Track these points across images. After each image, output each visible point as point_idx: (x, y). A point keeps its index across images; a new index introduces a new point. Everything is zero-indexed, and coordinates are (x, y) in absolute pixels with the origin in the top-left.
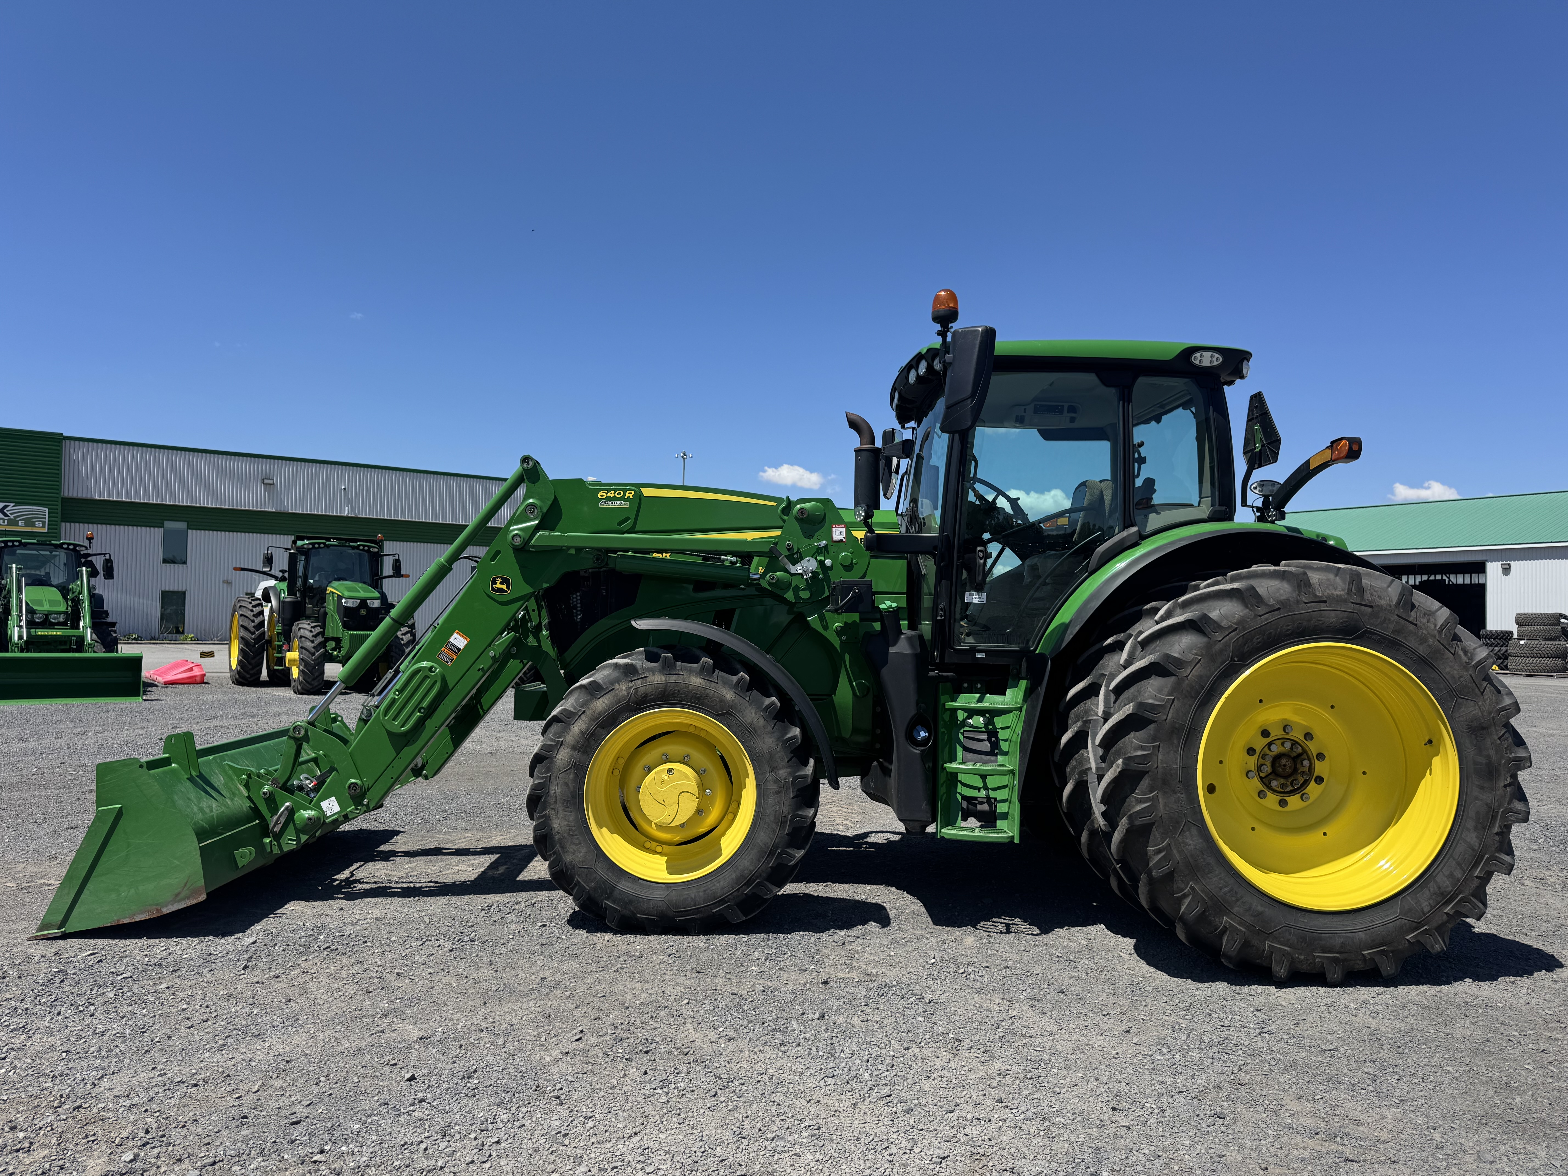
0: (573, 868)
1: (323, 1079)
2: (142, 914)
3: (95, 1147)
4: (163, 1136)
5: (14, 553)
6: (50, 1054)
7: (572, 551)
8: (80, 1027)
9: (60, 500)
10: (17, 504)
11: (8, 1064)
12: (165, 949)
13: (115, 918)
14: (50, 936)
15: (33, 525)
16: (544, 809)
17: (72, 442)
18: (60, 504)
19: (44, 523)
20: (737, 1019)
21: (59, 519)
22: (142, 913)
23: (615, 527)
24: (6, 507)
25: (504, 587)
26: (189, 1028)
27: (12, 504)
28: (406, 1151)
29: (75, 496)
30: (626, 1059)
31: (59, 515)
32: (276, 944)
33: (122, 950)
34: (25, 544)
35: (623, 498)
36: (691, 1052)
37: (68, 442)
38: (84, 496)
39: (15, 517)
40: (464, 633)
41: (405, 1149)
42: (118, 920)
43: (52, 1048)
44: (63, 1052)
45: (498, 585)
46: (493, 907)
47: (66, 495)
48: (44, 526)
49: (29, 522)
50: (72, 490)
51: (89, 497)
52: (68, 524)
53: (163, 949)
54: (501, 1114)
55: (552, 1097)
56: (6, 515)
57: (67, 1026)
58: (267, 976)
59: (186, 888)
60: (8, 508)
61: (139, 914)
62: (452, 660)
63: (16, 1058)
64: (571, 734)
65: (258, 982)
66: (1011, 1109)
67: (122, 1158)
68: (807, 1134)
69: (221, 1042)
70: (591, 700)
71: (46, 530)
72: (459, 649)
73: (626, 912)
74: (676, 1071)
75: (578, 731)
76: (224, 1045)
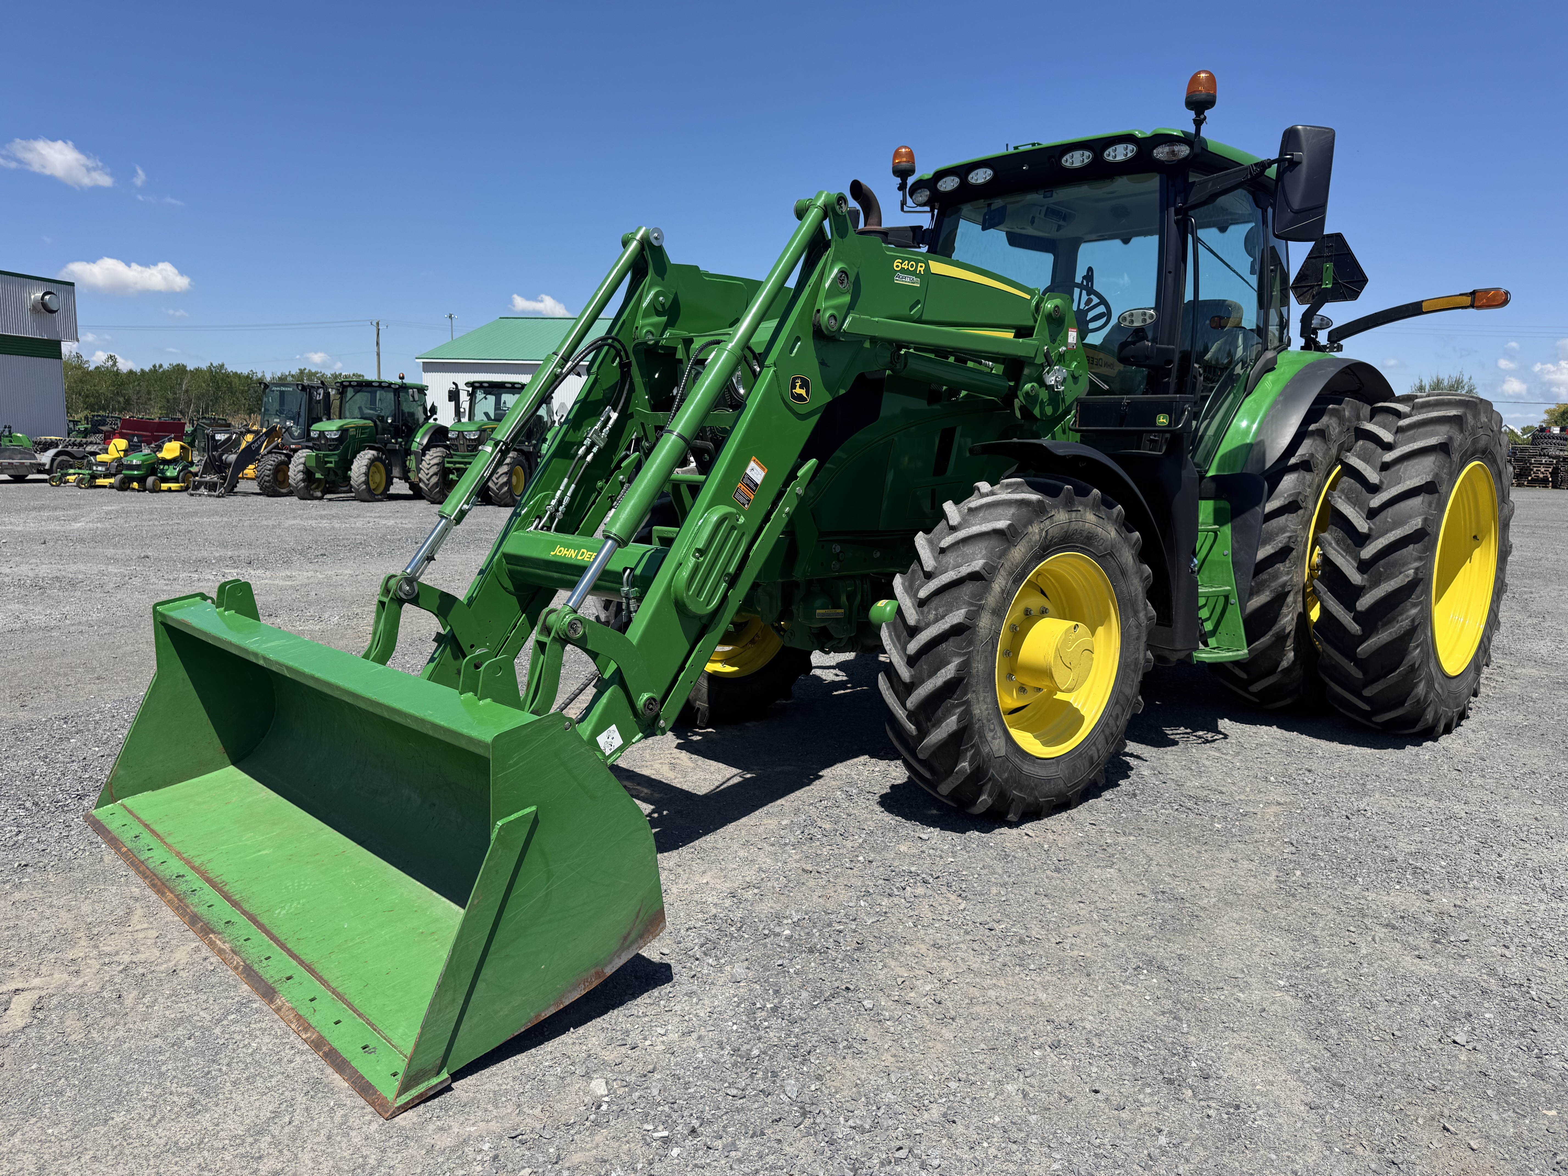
0: (990, 760)
2: (574, 989)
7: (867, 345)
13: (532, 1014)
14: (432, 1093)
16: (965, 694)
22: (575, 987)
23: (905, 312)
25: (803, 392)
35: (914, 273)
40: (763, 462)
42: (537, 1017)
45: (798, 390)
59: (638, 921)
61: (570, 992)
62: (749, 501)
64: (993, 594)
70: (1009, 548)
72: (756, 485)
73: (1030, 799)
75: (999, 589)
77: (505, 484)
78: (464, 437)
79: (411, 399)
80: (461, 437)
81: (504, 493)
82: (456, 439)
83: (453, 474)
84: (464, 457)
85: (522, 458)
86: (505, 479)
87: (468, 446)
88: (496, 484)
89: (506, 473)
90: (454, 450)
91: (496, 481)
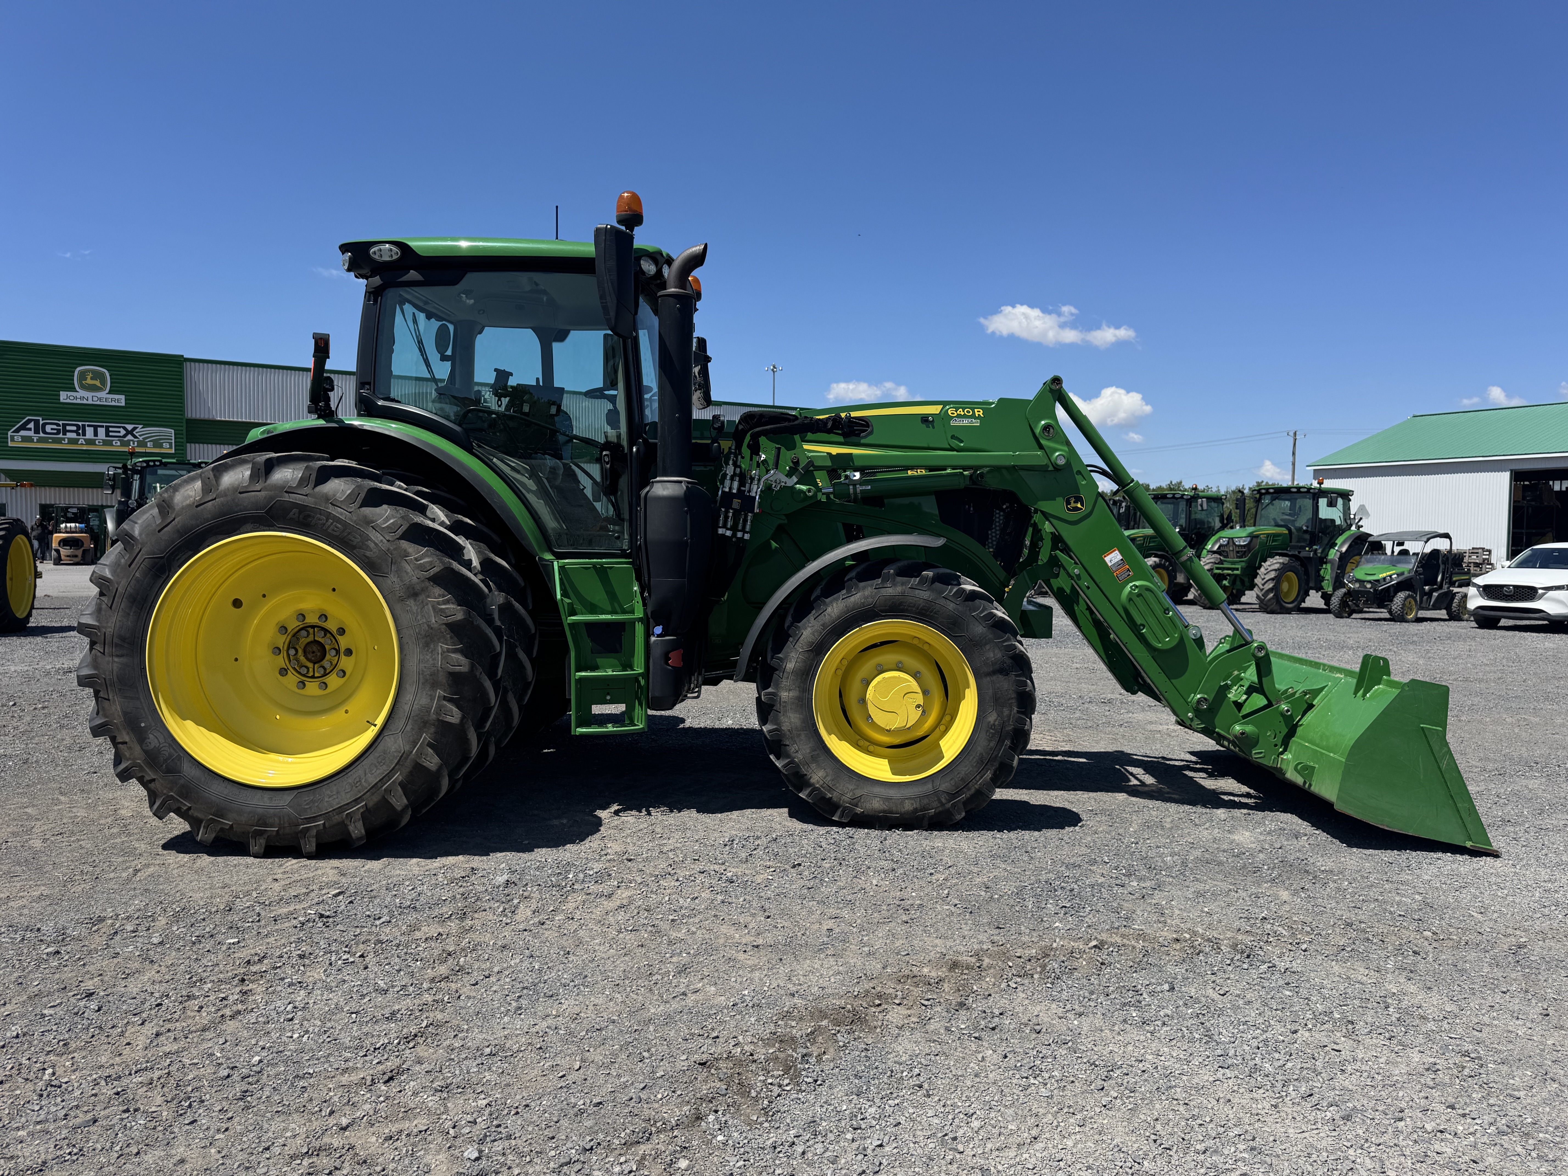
1: (646, 1054)
3: (430, 1138)
4: (499, 1126)
5: (155, 473)
6: (338, 1015)
8: (359, 983)
9: (184, 421)
10: (145, 426)
11: (298, 1026)
12: (413, 889)
15: (161, 446)
17: (193, 364)
18: (184, 424)
19: (171, 444)
20: (1074, 989)
21: (184, 440)
24: (135, 429)
26: (474, 985)
27: (141, 426)
28: (781, 1155)
29: (198, 417)
30: (976, 1038)
31: (185, 437)
32: (527, 884)
33: (369, 889)
34: (166, 464)
36: (1044, 1030)
37: (188, 363)
38: (206, 417)
39: (144, 439)
41: (779, 1152)
43: (339, 1008)
44: (352, 1013)
46: (735, 842)
47: (189, 416)
48: (171, 447)
49: (157, 444)
50: (195, 411)
51: (211, 418)
52: (193, 445)
53: (410, 888)
54: (867, 1107)
55: (914, 1085)
56: (135, 437)
57: (344, 981)
58: (531, 922)
60: (138, 430)
63: (304, 1019)
65: (525, 930)
66: (1474, 1119)
67: (466, 1154)
68: (1244, 1147)
69: (514, 1004)
71: (173, 451)
74: (1041, 1055)
76: (520, 1008)
77: (1270, 590)
78: (1234, 543)
79: (1200, 508)
80: (1231, 543)
81: (1270, 600)
82: (1226, 545)
83: (1226, 579)
84: (1233, 563)
85: (1297, 564)
86: (1271, 586)
87: (1238, 552)
88: (1262, 590)
89: (1272, 579)
90: (1225, 557)
91: (1261, 587)
